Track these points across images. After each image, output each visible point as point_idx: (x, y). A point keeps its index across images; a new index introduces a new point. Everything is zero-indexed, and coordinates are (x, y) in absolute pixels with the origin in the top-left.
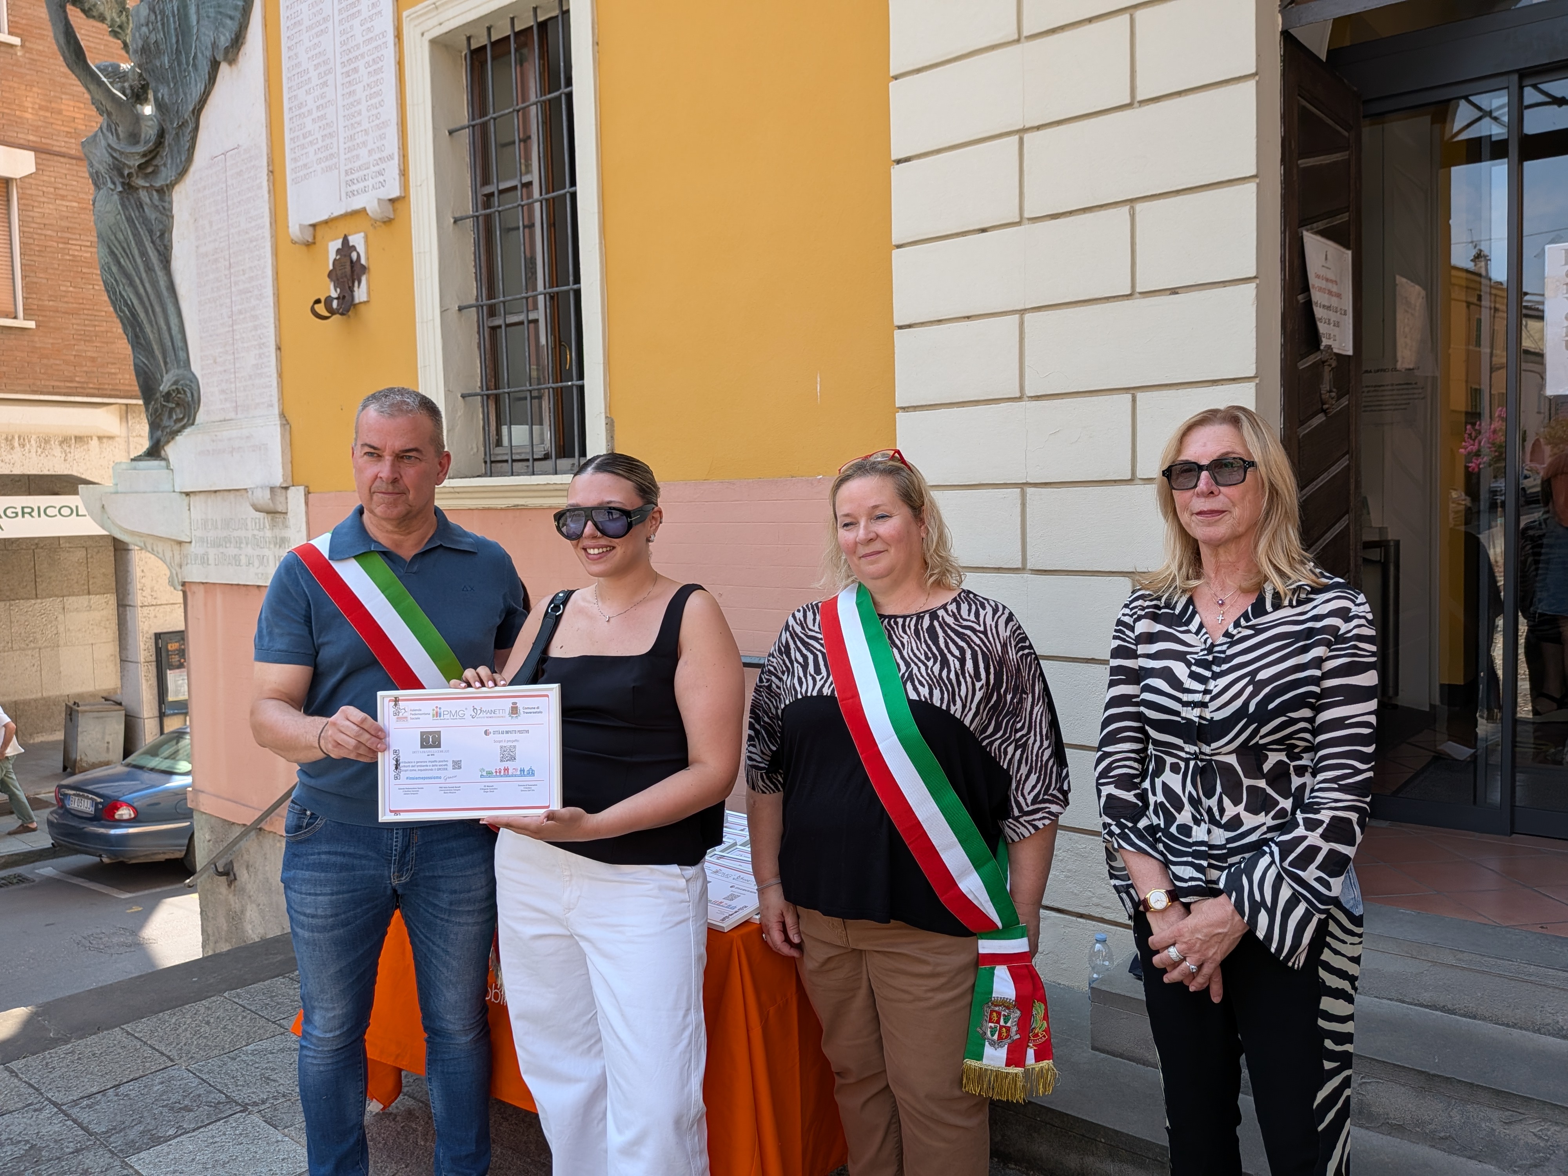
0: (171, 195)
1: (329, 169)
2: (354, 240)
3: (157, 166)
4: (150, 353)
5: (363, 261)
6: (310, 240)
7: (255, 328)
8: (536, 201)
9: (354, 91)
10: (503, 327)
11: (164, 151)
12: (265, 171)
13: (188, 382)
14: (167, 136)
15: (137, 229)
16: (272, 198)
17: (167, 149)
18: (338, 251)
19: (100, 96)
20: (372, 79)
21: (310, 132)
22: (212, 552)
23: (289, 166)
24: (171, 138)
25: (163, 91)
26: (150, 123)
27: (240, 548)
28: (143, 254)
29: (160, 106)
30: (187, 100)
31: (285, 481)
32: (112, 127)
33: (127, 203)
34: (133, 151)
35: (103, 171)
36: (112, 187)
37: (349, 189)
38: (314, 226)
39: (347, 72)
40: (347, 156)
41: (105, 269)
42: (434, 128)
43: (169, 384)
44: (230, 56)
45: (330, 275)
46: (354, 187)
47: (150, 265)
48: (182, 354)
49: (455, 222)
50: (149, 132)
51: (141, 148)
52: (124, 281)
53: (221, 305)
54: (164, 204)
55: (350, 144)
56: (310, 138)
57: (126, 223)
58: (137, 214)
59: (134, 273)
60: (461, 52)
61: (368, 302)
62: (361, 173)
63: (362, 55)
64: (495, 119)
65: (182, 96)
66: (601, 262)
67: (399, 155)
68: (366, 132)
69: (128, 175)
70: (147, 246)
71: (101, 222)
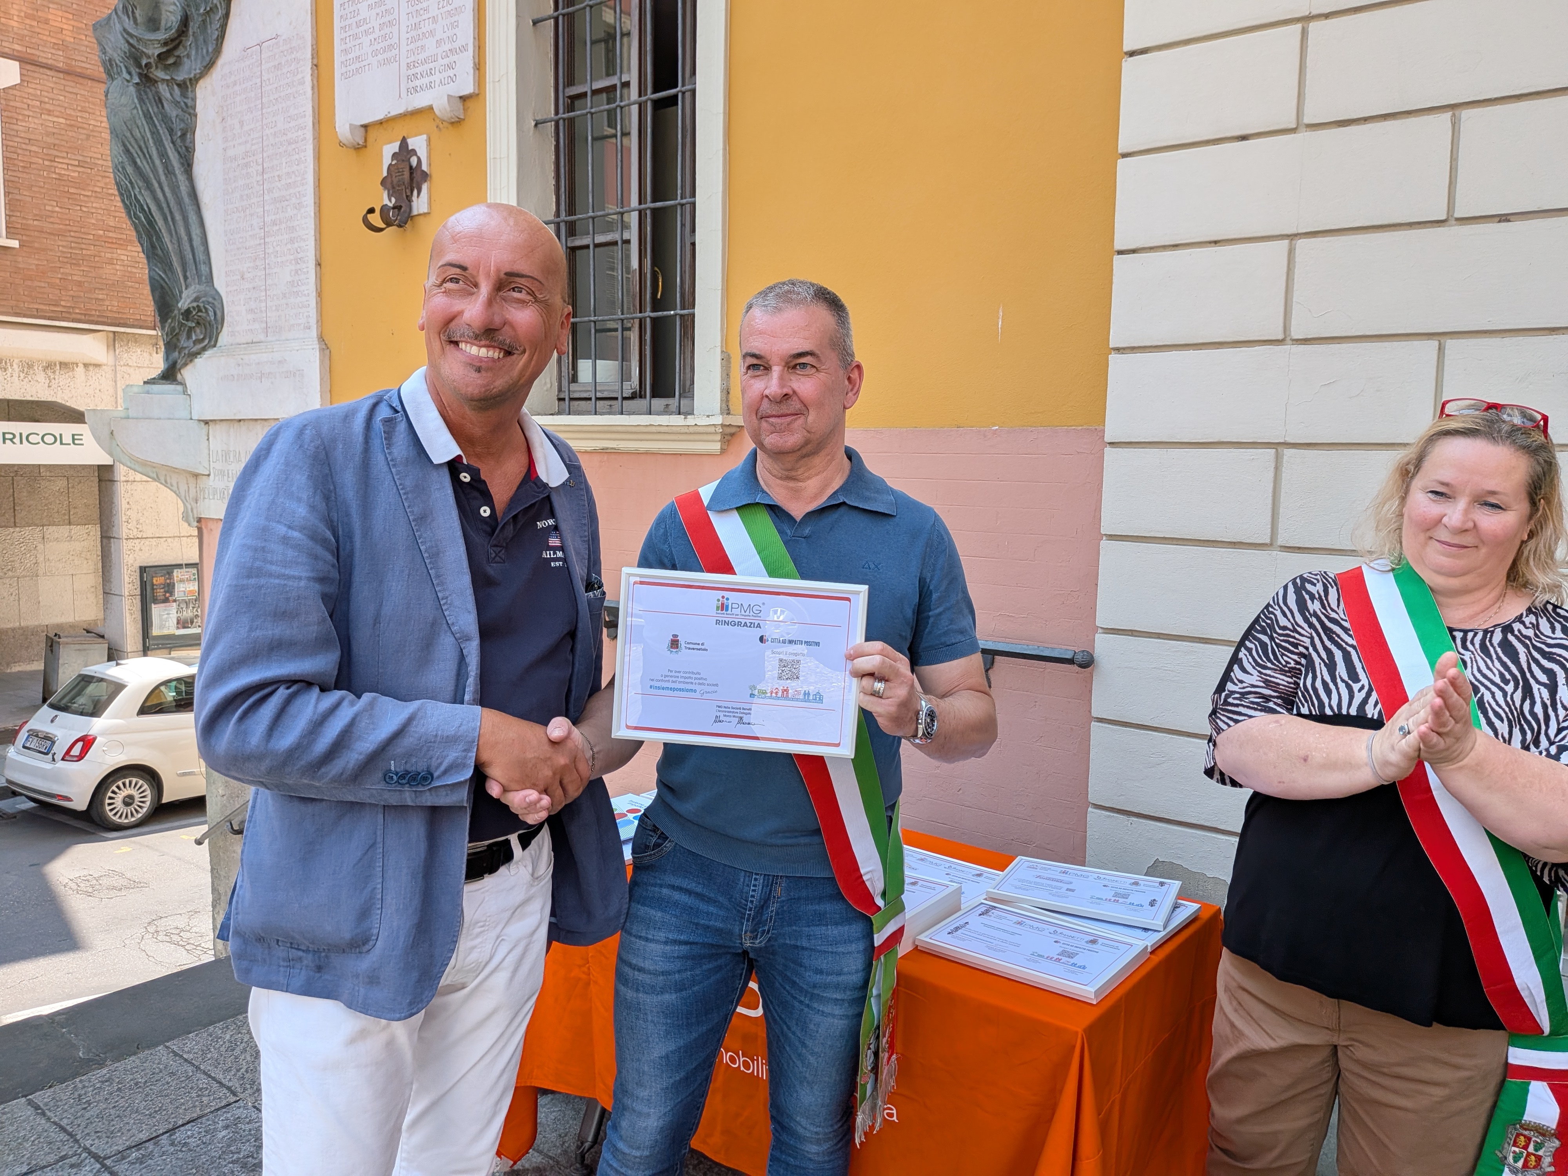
0: (194, 91)
1: (387, 61)
2: (412, 143)
3: (179, 57)
4: (168, 265)
5: (424, 167)
6: (361, 143)
7: (292, 241)
8: (634, 104)
10: (591, 247)
11: (187, 39)
12: (309, 65)
13: (210, 299)
14: (191, 24)
15: (155, 126)
16: (316, 95)
17: (191, 38)
18: (394, 156)
21: (365, 19)
23: (338, 58)
24: (197, 25)
26: (172, 8)
28: (163, 155)
32: (128, 8)
33: (145, 97)
34: (152, 38)
35: (117, 58)
36: (128, 77)
37: (411, 85)
38: (365, 127)
40: (409, 48)
41: (119, 168)
42: (518, 16)
43: (188, 301)
45: (383, 182)
46: (418, 83)
47: (170, 169)
48: (203, 271)
49: (536, 125)
50: (171, 18)
51: (162, 36)
52: (141, 184)
53: (251, 215)
54: (186, 100)
55: (414, 33)
56: (365, 27)
57: (143, 119)
58: (156, 110)
59: (152, 176)
61: (429, 213)
62: (427, 67)
64: (591, 7)
66: (724, 171)
67: (474, 46)
68: (434, 19)
69: (146, 65)
70: (167, 147)
71: (115, 115)
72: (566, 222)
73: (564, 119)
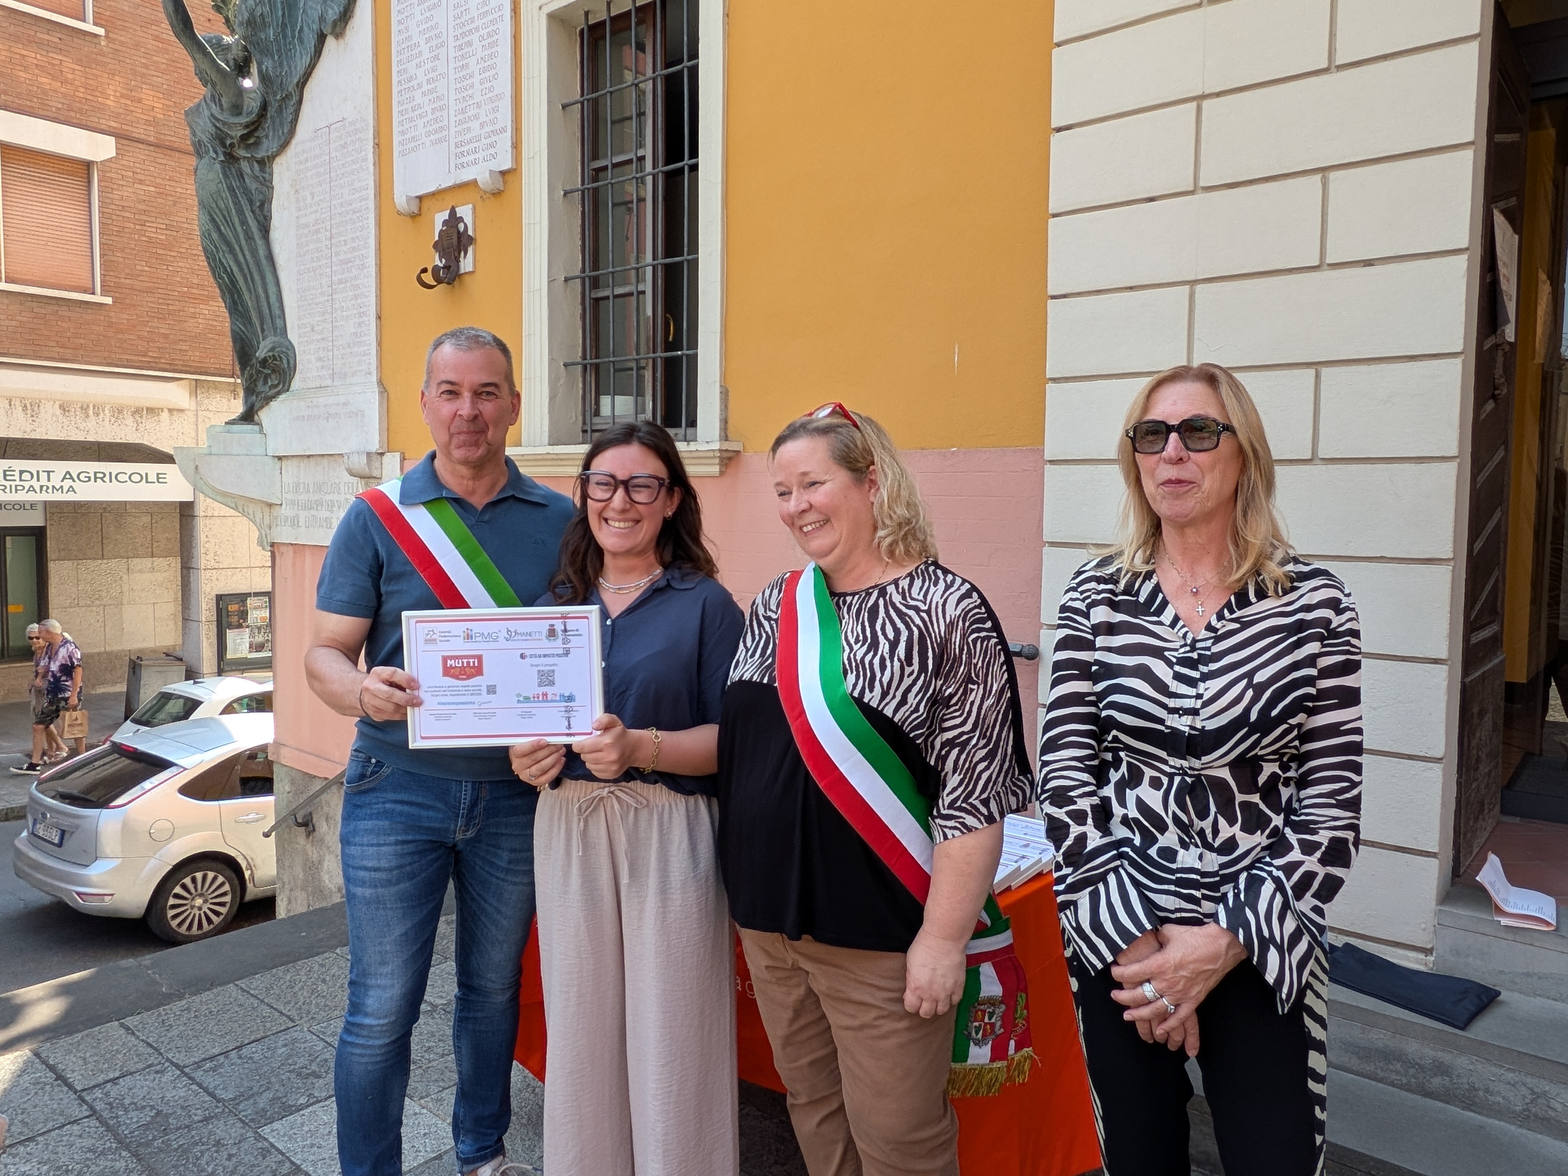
0: (271, 167)
1: (439, 141)
2: (461, 212)
3: (258, 137)
4: (248, 321)
5: (470, 232)
6: (416, 212)
7: (356, 297)
8: (648, 175)
9: (467, 65)
10: (611, 298)
11: (266, 122)
12: (372, 144)
13: (284, 349)
14: (269, 109)
15: (238, 198)
16: (378, 171)
17: (269, 121)
18: (445, 223)
19: (205, 66)
20: (486, 52)
21: (419, 104)
22: (303, 514)
23: (396, 139)
24: (274, 110)
25: (268, 64)
26: (253, 95)
27: (332, 511)
28: (244, 222)
29: (264, 79)
30: (291, 72)
31: (381, 447)
32: (216, 98)
33: (228, 173)
34: (236, 122)
35: (205, 140)
36: (214, 156)
37: (459, 161)
38: (420, 198)
39: (461, 45)
40: (457, 129)
41: (206, 235)
42: (549, 102)
43: (265, 351)
44: (338, 30)
45: (436, 246)
46: (464, 160)
47: (250, 235)
48: (279, 322)
49: (565, 195)
50: (252, 104)
51: (244, 120)
52: (224, 248)
53: (321, 275)
54: (264, 175)
55: (460, 117)
56: (419, 111)
57: (227, 193)
58: (238, 184)
59: (234, 242)
60: (576, 28)
61: (473, 272)
62: (472, 146)
63: (477, 29)
64: (611, 93)
65: (286, 68)
66: (723, 232)
67: (512, 128)
68: (479, 105)
69: (230, 145)
70: (248, 216)
71: (202, 189)
72: (590, 277)
73: (588, 189)
